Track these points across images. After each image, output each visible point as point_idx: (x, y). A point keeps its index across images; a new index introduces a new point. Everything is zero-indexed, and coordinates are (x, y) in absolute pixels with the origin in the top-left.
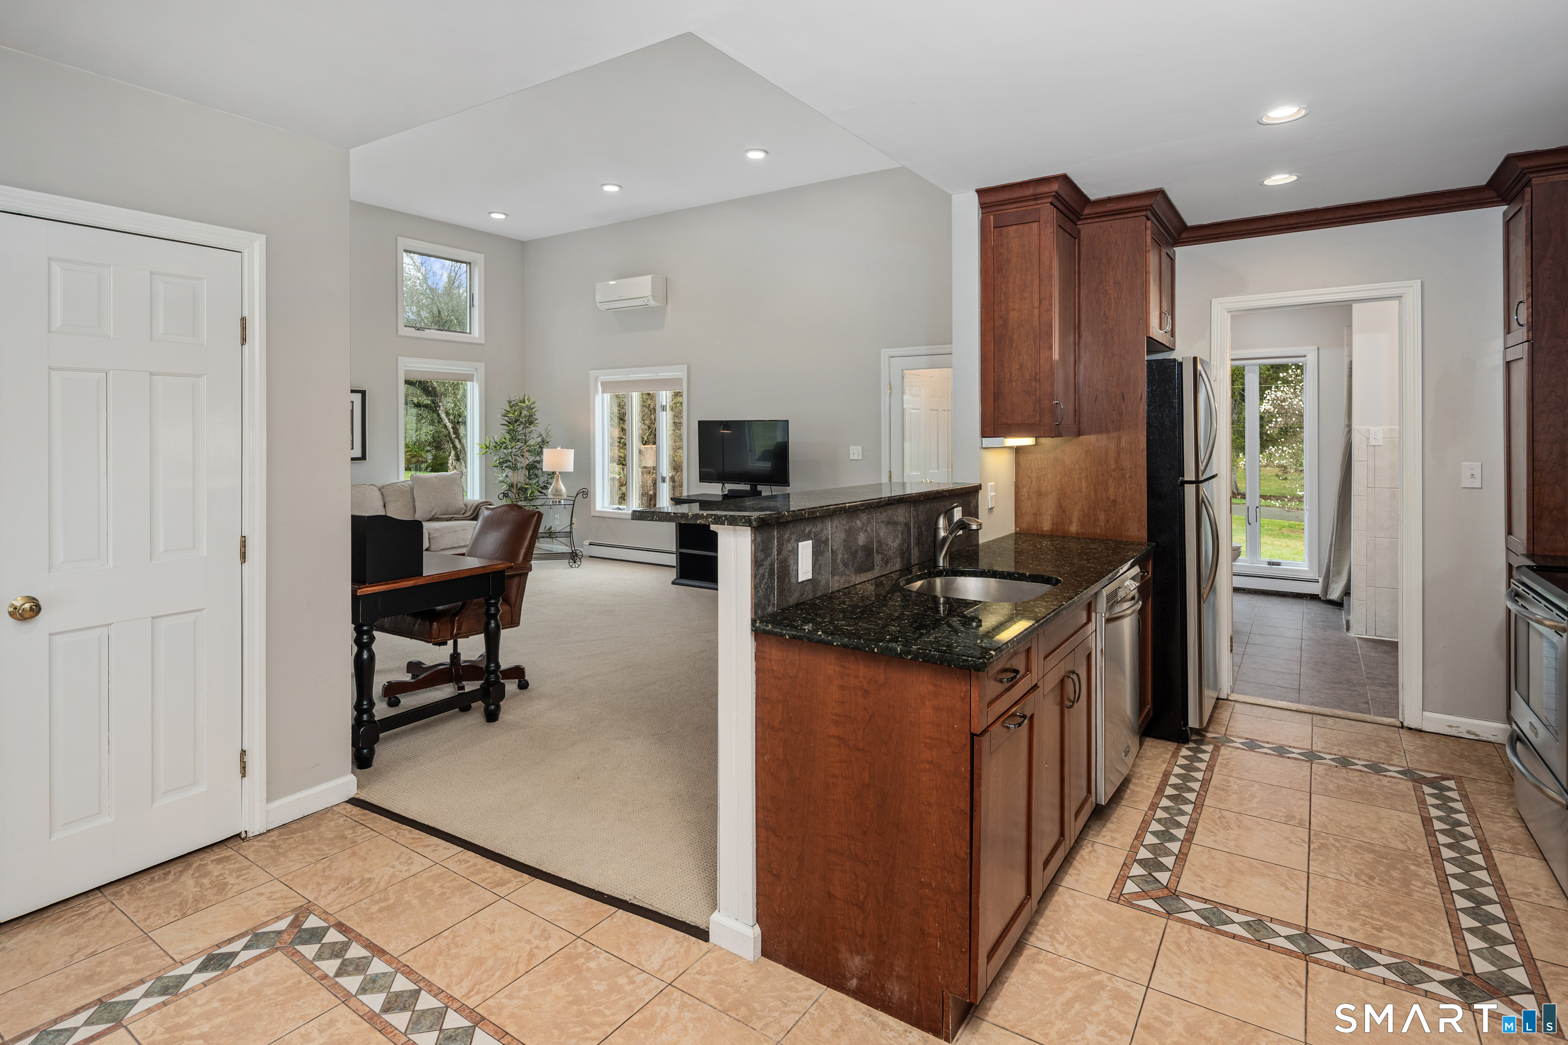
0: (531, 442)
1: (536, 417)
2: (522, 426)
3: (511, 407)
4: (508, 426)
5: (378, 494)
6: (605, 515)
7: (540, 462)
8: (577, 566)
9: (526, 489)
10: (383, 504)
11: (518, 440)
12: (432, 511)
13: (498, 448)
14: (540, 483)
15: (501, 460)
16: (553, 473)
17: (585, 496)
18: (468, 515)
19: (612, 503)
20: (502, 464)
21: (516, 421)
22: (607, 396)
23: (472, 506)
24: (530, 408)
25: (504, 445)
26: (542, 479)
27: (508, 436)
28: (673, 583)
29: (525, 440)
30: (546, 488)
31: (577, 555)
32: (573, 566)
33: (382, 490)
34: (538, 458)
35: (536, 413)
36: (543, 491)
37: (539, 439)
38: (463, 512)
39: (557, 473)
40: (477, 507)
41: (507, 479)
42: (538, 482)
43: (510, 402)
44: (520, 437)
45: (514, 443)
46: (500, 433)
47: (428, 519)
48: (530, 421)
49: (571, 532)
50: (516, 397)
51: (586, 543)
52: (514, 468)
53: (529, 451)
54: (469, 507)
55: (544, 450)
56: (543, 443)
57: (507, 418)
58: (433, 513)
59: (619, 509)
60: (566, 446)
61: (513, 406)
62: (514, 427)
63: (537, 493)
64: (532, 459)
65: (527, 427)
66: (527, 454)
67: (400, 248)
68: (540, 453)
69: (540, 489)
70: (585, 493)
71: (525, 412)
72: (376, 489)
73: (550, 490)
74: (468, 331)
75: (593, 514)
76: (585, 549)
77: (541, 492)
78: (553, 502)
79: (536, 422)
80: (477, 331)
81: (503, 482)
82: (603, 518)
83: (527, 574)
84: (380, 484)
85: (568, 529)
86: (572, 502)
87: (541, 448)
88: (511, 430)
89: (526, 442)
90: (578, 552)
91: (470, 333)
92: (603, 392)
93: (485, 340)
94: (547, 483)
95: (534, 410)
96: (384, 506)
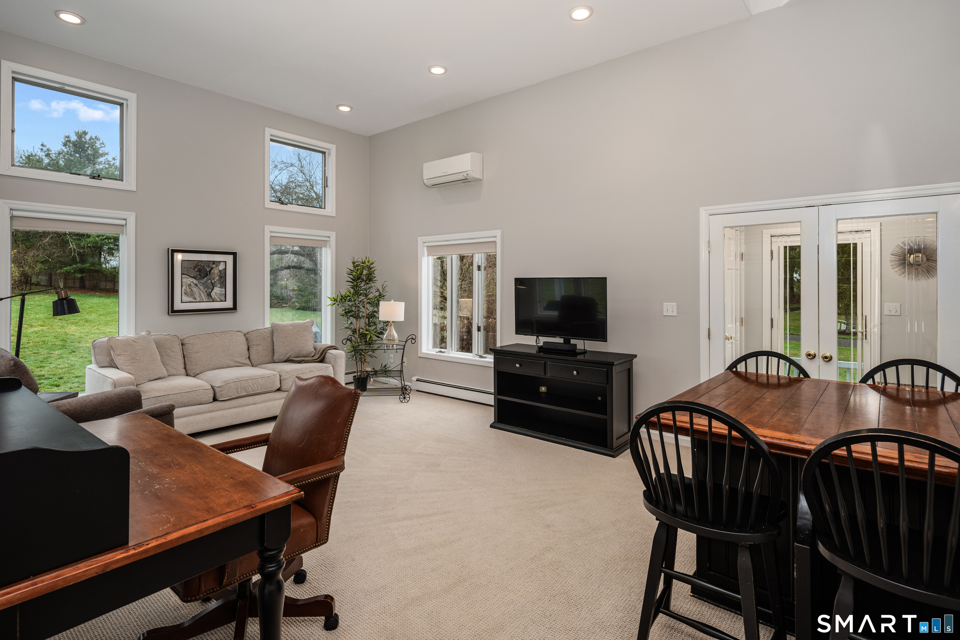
0: (371, 296)
1: (375, 276)
2: (363, 283)
3: (355, 267)
4: (352, 283)
5: (243, 339)
6: (430, 357)
7: (377, 312)
8: (406, 401)
9: (366, 334)
10: (247, 348)
11: (360, 295)
12: (287, 354)
13: (343, 300)
14: (378, 329)
15: (347, 310)
16: (388, 321)
17: (413, 341)
18: (316, 358)
19: (435, 346)
20: (348, 313)
21: (359, 278)
22: (431, 259)
23: (320, 349)
24: (369, 268)
25: (349, 298)
26: (380, 326)
27: (352, 291)
28: (492, 426)
29: (366, 294)
30: (382, 333)
31: (406, 390)
32: (403, 401)
33: (247, 336)
34: (376, 309)
35: (375, 272)
36: (380, 336)
37: (377, 294)
38: (312, 355)
39: (391, 322)
40: (324, 351)
41: (352, 326)
42: (376, 328)
43: (354, 263)
44: (362, 292)
45: (356, 298)
46: (346, 289)
47: (283, 361)
48: (370, 278)
49: (401, 371)
50: (359, 258)
51: (414, 379)
52: (357, 317)
53: (369, 303)
54: (318, 351)
55: (381, 302)
56: (381, 297)
57: (351, 276)
58: (288, 356)
59: (441, 352)
60: (398, 299)
61: (357, 266)
62: (357, 283)
63: (375, 338)
64: (371, 309)
65: (368, 284)
66: (368, 306)
67: (268, 138)
68: (378, 305)
69: (377, 335)
70: (414, 339)
71: (365, 272)
72: (242, 334)
73: (385, 336)
74: (323, 207)
75: (420, 355)
76: (412, 383)
77: (378, 337)
78: (387, 346)
79: (374, 279)
80: (330, 208)
81: (348, 328)
82: (427, 359)
83: (337, 477)
84: (245, 331)
85: (399, 368)
86: (402, 347)
87: (378, 301)
88: (355, 285)
89: (366, 295)
90: (408, 387)
91: (325, 208)
92: (428, 255)
93: (336, 214)
94: (383, 330)
95: (373, 270)
96: (248, 349)
